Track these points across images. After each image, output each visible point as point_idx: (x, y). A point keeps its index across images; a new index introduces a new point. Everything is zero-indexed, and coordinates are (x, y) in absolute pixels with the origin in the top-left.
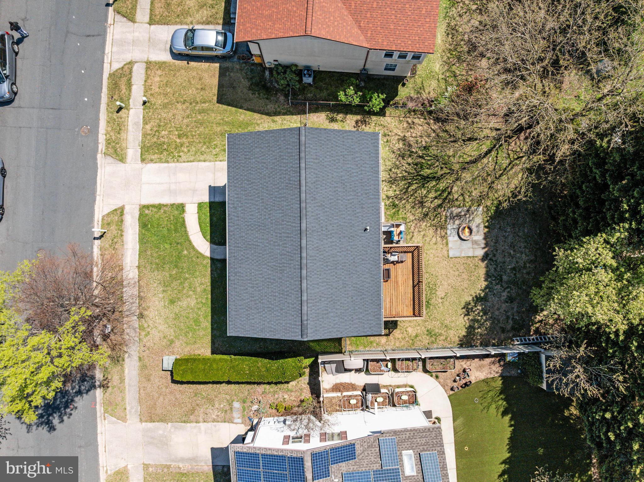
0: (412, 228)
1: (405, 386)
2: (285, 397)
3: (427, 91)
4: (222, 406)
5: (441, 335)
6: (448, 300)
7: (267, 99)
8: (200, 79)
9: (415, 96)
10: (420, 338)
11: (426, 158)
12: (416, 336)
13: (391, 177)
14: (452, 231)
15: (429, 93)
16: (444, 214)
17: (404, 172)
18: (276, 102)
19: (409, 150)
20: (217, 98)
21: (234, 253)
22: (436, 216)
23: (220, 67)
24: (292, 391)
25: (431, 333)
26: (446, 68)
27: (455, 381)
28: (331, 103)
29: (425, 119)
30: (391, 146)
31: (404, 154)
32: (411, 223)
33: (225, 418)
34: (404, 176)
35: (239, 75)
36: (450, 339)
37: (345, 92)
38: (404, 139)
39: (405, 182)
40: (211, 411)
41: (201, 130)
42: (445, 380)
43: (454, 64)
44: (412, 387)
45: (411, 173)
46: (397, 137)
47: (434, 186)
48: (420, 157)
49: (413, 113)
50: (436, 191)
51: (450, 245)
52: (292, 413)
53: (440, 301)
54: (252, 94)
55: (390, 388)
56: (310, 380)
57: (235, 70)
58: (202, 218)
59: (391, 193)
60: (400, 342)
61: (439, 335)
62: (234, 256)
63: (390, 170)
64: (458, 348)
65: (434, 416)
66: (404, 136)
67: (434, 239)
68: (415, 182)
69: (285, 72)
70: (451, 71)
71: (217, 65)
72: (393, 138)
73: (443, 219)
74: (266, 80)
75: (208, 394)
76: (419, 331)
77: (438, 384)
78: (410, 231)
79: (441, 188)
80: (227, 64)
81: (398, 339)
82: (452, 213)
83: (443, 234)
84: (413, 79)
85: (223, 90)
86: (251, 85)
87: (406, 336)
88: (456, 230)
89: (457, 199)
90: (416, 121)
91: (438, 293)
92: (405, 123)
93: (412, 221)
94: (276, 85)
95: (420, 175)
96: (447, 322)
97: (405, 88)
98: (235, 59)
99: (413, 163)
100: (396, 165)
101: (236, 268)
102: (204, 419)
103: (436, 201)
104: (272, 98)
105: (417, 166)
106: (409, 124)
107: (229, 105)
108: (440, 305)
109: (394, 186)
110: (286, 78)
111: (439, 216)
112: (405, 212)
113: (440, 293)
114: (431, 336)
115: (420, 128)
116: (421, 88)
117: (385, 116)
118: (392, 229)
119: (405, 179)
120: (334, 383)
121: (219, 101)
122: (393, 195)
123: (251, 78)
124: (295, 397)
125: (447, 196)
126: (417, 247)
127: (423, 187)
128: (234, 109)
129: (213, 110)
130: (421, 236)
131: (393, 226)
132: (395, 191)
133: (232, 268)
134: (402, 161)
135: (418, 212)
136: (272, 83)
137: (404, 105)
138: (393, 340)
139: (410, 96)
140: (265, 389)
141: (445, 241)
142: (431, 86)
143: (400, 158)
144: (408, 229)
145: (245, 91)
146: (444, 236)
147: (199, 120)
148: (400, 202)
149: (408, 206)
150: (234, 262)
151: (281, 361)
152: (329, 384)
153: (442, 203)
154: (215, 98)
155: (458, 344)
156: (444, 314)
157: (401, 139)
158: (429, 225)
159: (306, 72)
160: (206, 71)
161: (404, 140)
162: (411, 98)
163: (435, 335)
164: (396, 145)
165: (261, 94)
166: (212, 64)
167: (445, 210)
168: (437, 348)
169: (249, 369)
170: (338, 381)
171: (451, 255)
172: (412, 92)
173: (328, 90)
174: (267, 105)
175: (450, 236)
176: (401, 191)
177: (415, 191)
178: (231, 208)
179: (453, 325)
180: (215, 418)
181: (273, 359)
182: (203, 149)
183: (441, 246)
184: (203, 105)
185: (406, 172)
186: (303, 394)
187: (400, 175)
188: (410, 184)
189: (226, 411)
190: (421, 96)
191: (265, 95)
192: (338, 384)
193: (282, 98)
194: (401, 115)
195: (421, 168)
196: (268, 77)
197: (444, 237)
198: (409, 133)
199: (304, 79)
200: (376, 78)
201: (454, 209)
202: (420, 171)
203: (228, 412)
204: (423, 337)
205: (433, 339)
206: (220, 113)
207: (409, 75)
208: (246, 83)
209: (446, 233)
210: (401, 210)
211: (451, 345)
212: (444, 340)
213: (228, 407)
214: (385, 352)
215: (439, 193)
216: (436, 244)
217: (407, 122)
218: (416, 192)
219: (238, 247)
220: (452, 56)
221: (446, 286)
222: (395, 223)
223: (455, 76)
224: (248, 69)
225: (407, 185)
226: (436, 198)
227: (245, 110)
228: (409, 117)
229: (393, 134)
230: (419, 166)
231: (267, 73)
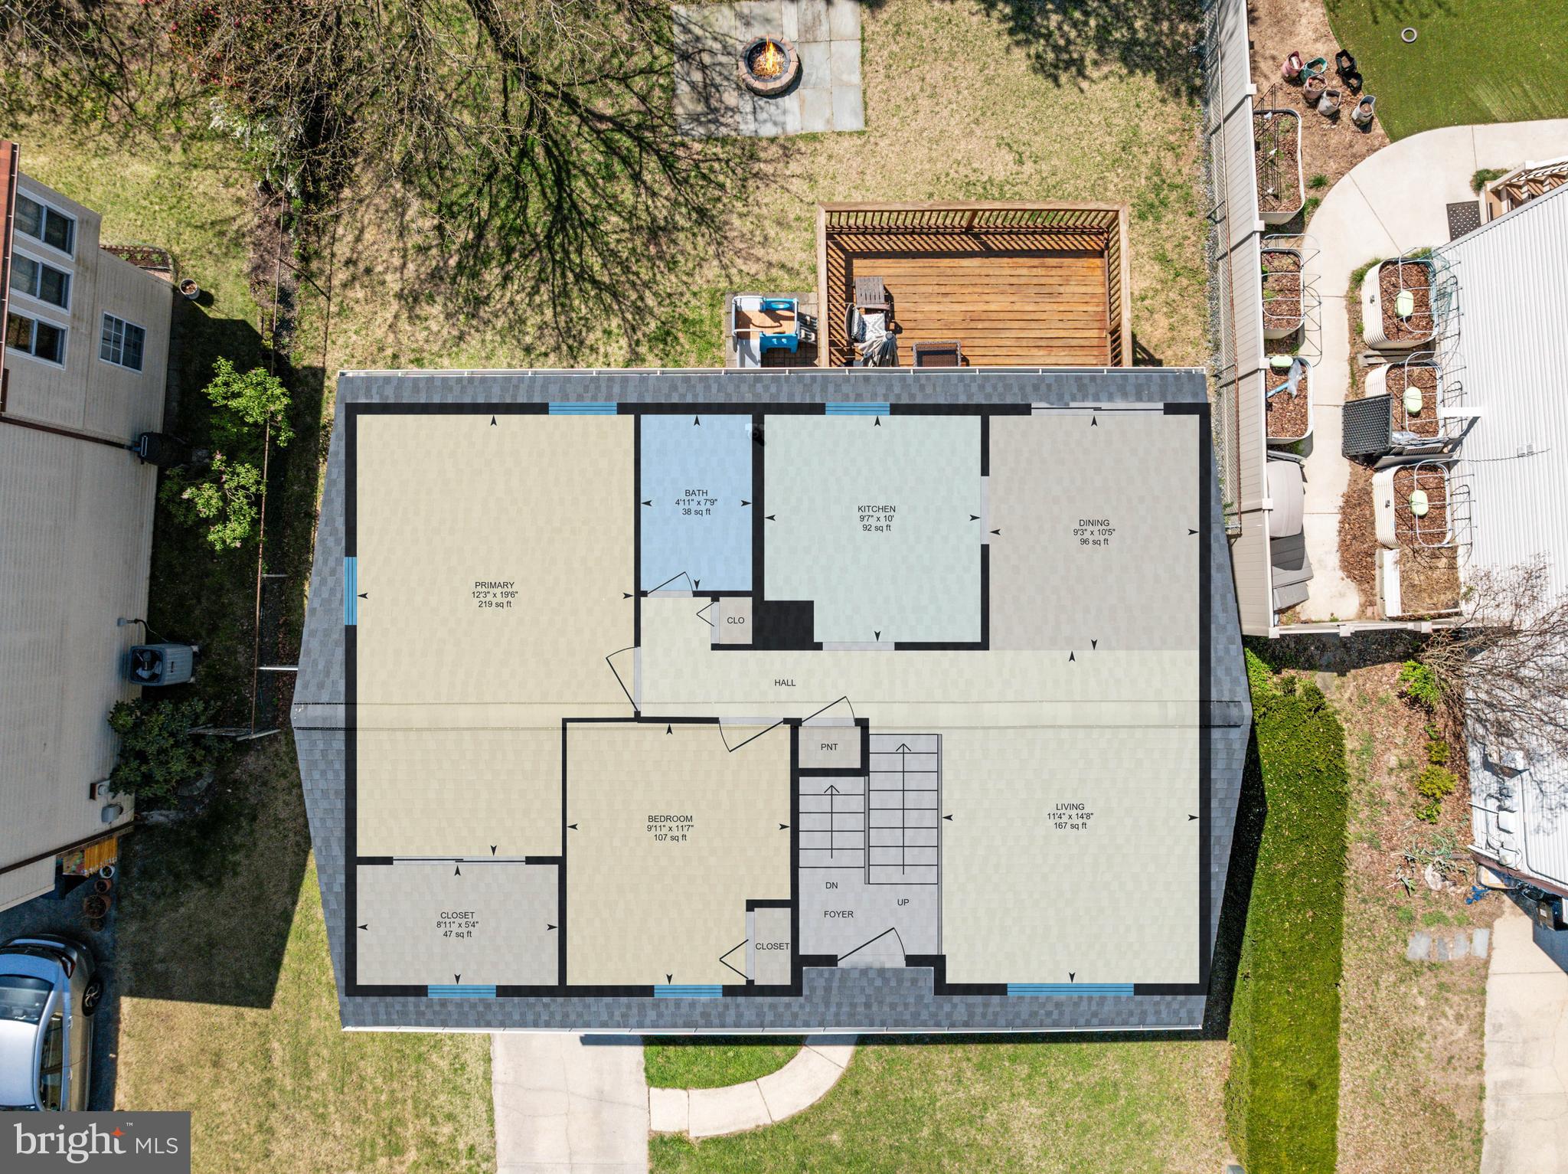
0: (753, 268)
1: (1354, 304)
2: (1393, 762)
3: (231, 212)
4: (1422, 1002)
5: (1157, 169)
6: (1026, 138)
7: (254, 818)
8: (179, 1069)
9: (251, 255)
10: (1168, 246)
11: (484, 215)
12: (1163, 260)
13: (557, 348)
14: (762, 116)
15: (239, 201)
16: (697, 147)
17: (537, 299)
18: (265, 784)
19: (454, 281)
20: (252, 1005)
21: (853, 1005)
22: (704, 177)
23: (132, 993)
24: (1372, 738)
25: (1152, 206)
26: (144, 137)
27: (1334, 116)
28: (261, 575)
29: (337, 218)
30: (435, 348)
31: (466, 300)
32: (733, 271)
33: (1470, 991)
34: (553, 300)
35: (164, 923)
36: (1171, 132)
37: (208, 522)
38: (411, 299)
39: (575, 293)
40: (1440, 1042)
41: (370, 1071)
42: (1328, 153)
43: (131, 106)
44: (1358, 278)
45: (542, 270)
46: (404, 325)
47: (594, 187)
48: (480, 236)
49: (314, 265)
50: (611, 177)
51: (818, 126)
52: (1457, 737)
53: (1028, 167)
54: (236, 874)
55: (1362, 361)
56: (1328, 668)
57: (145, 938)
58: (706, 1073)
59: (618, 349)
60: (1185, 320)
61: (1159, 174)
62: (868, 1005)
63: (528, 350)
64: (1206, 103)
65: (1469, 196)
66: (399, 296)
67: (796, 185)
68: (573, 256)
69: (142, 756)
70: (159, 119)
71: (126, 1004)
72: (405, 341)
73: (718, 150)
74: (182, 822)
75: (1376, 1052)
76: (1143, 249)
77: (1346, 179)
78: (762, 277)
79: (600, 158)
80: (123, 967)
81: (1172, 328)
82: (695, 118)
83: (774, 151)
84: (187, 264)
85: (222, 985)
86: (201, 878)
87: (1162, 297)
88: (762, 102)
89: (643, 99)
90: (343, 250)
91: (1000, 175)
92: (350, 294)
93: (724, 267)
94: (202, 784)
95: (549, 237)
96: (1110, 143)
97: (219, 295)
98: (106, 936)
99: (502, 266)
100: (511, 327)
101: (920, 998)
102: (1470, 1070)
103: (647, 177)
104: (253, 801)
105: (513, 249)
106: (354, 278)
107: (276, 963)
108: (1044, 167)
109: (591, 339)
110: (162, 751)
111: (704, 168)
112: (688, 296)
113: (1001, 166)
114: (1164, 203)
115: (368, 236)
116: (222, 234)
117: (323, 370)
118: (755, 343)
119: (565, 293)
120: (1341, 574)
121: (263, 998)
122: (624, 342)
123: (177, 876)
124: (1395, 725)
125: (629, 134)
126: (829, 236)
127: (593, 226)
128: (292, 946)
129: (298, 1023)
130: (783, 234)
131: (742, 338)
132: (608, 333)
133: (916, 1015)
134: (495, 305)
135: (689, 247)
136: (196, 801)
137: (285, 297)
138: (1179, 349)
139: (248, 275)
140: (1361, 839)
141: (801, 145)
142: (212, 192)
143: (485, 312)
144: (754, 285)
145: (223, 900)
146: (784, 148)
147: (332, 1075)
148: (651, 313)
149: (669, 282)
150: (893, 1006)
151: (1267, 784)
152: (1342, 595)
153: (657, 152)
154: (251, 1014)
155: (1191, 103)
156: (1078, 153)
157: (411, 309)
158: (739, 204)
159: (144, 673)
160: (147, 1046)
161: (416, 300)
162: (256, 268)
163: (1157, 189)
164: (435, 327)
165: (238, 839)
166: (122, 1026)
167: (683, 145)
168: (1209, 181)
169: (1301, 907)
170: (1334, 559)
171: (857, 124)
172: (235, 265)
173: (221, 587)
174: (278, 820)
175: (783, 125)
176: (608, 310)
177: (609, 255)
178: (660, 1015)
179: (1119, 121)
180: (1465, 1027)
181: (1262, 816)
182: (444, 1064)
183: (822, 159)
184: (276, 1062)
185: (536, 290)
186: (1382, 694)
187: (549, 313)
188: (583, 275)
189: (1442, 986)
190: (251, 232)
191: (240, 827)
192: (1343, 560)
193: (253, 762)
194: (320, 310)
195: (521, 232)
196: (172, 814)
197: (788, 148)
198: (389, 277)
199: (169, 679)
200: (181, 404)
201: (679, 110)
202: (534, 236)
203: (1444, 977)
204: (1166, 233)
205: (1173, 196)
206: (308, 997)
207: (167, 277)
208: (194, 898)
209: (773, 140)
210: (682, 309)
211: (1197, 132)
212: (1178, 157)
213: (1428, 981)
214: (1227, 377)
215: (618, 167)
216: (811, 178)
217: (344, 286)
218: (614, 253)
219: (828, 989)
220: (100, 115)
221: (974, 144)
222: (730, 329)
223: (177, 103)
224: (140, 889)
225: (589, 286)
226: (636, 177)
227: (295, 903)
228: (329, 278)
229: (391, 337)
230: (513, 241)
231: (157, 817)
